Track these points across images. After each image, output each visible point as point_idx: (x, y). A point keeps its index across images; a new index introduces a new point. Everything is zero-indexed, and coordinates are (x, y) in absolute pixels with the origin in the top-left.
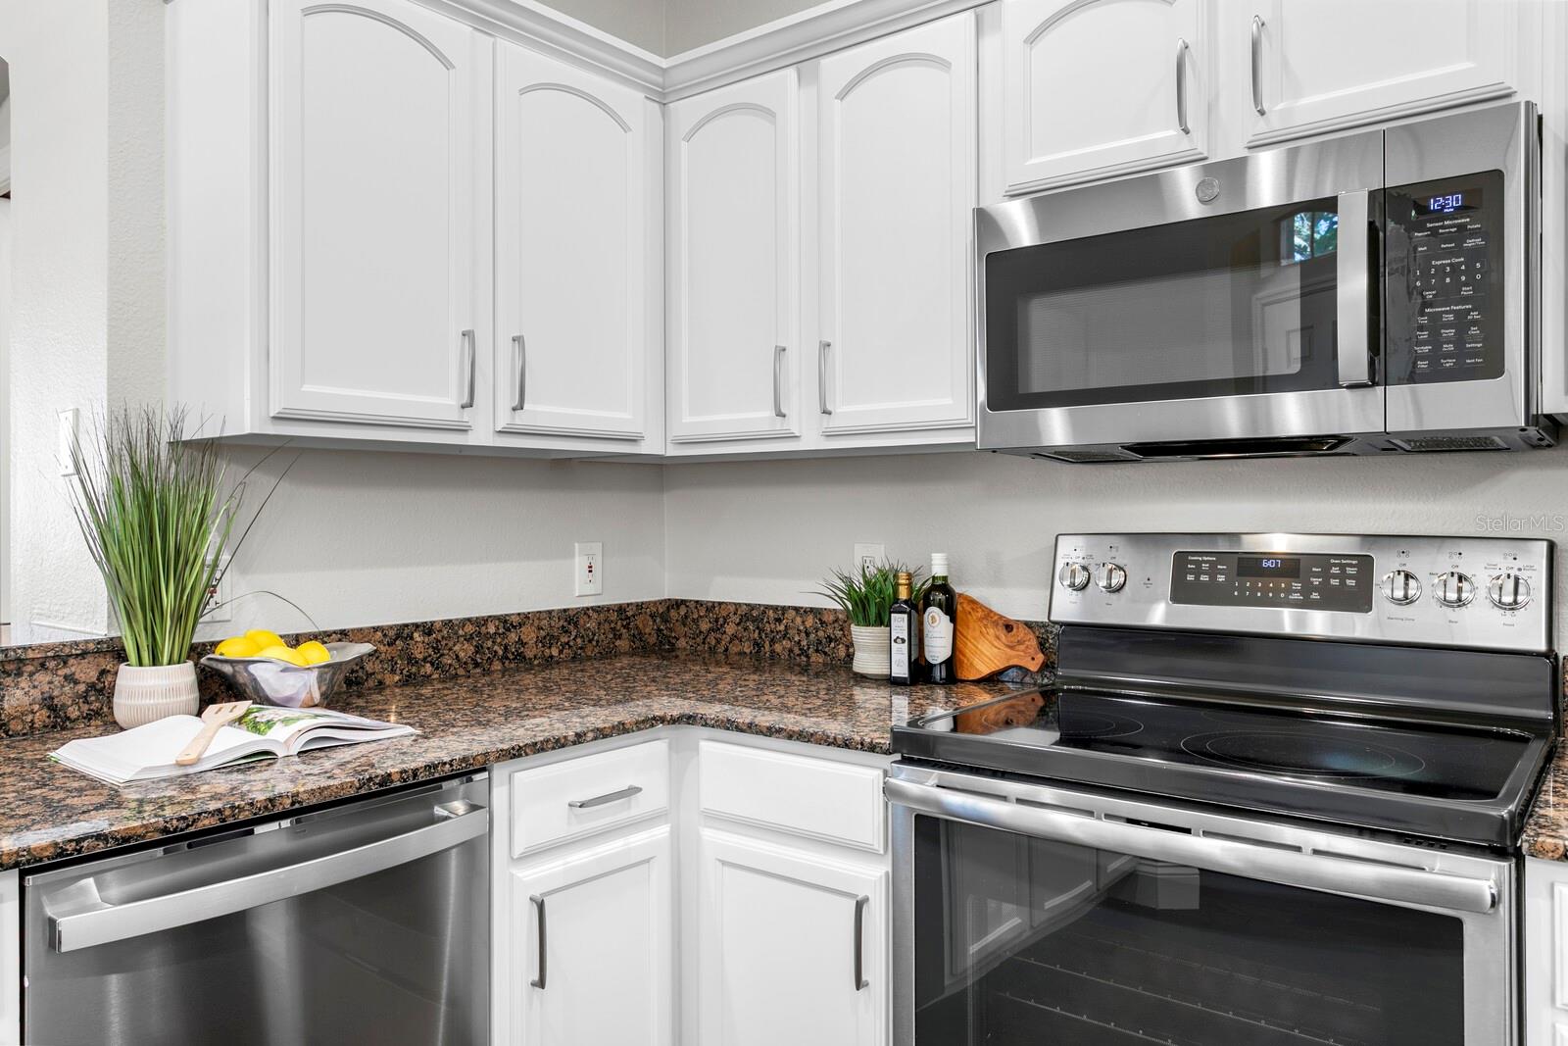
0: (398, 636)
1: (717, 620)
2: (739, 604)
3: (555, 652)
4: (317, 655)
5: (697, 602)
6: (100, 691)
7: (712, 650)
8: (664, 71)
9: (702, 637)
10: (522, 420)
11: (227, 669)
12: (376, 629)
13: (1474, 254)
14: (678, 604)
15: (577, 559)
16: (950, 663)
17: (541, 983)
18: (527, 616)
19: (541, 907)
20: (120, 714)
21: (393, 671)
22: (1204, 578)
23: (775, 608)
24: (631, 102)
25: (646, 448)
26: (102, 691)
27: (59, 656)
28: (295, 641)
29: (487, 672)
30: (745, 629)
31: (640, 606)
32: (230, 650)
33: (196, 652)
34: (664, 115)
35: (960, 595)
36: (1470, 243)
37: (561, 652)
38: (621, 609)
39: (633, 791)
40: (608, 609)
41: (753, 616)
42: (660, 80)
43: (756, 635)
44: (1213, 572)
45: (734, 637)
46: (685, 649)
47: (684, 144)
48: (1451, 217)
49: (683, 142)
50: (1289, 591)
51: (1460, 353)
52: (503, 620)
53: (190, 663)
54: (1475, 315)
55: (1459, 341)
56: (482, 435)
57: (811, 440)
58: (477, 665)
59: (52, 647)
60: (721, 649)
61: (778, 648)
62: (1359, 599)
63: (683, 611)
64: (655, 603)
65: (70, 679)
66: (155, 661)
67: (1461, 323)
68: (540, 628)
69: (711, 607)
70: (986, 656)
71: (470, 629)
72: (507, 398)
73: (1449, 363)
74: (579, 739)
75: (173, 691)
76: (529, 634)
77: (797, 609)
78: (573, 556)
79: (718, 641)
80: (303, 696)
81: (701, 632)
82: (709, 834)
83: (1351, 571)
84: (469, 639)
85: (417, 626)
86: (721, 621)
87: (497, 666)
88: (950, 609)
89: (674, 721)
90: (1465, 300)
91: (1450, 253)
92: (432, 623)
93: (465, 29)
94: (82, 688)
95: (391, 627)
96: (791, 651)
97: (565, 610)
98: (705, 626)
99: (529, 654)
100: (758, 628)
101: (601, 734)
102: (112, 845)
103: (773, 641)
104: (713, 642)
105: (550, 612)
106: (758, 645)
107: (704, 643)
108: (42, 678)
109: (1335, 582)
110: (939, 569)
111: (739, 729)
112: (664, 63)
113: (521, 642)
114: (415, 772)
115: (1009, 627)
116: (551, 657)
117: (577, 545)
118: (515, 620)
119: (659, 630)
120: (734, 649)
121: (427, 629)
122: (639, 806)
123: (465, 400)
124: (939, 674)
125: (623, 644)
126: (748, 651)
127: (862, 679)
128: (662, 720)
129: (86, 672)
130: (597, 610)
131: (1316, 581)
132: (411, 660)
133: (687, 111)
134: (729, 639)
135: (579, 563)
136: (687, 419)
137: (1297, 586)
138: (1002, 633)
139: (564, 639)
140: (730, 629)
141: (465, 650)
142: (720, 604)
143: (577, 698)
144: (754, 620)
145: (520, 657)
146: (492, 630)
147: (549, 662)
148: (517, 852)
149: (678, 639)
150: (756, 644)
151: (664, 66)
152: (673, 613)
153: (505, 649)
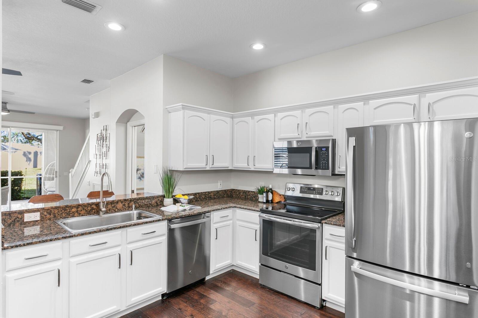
0: (195, 195)
2: (243, 190)
3: (216, 197)
4: (187, 197)
5: (236, 189)
6: (162, 201)
7: (239, 197)
8: (233, 115)
9: (237, 195)
10: (213, 166)
11: (177, 199)
12: (192, 194)
13: (326, 155)
14: (234, 190)
16: (272, 200)
17: (217, 239)
18: (212, 192)
19: (217, 229)
20: (164, 204)
21: (194, 199)
22: (304, 190)
23: (248, 191)
24: (228, 120)
25: (229, 168)
26: (162, 202)
27: (158, 197)
28: (183, 195)
29: (206, 200)
30: (244, 194)
31: (228, 190)
32: (177, 197)
33: (173, 196)
34: (233, 120)
35: (274, 190)
36: (326, 154)
38: (225, 190)
39: (228, 216)
40: (223, 190)
41: (245, 192)
44: (305, 189)
45: (242, 195)
46: (235, 197)
47: (235, 125)
48: (324, 151)
50: (314, 192)
51: (325, 167)
52: (208, 192)
53: (172, 198)
54: (326, 163)
55: (325, 165)
56: (208, 168)
57: (252, 169)
58: (205, 199)
59: (157, 196)
60: (240, 197)
61: (248, 197)
62: (321, 194)
64: (230, 189)
65: (159, 200)
66: (169, 198)
67: (325, 163)
68: (214, 193)
69: (239, 190)
70: (277, 199)
71: (204, 193)
72: (211, 163)
73: (324, 168)
74: (221, 209)
75: (171, 202)
76: (212, 194)
77: (251, 191)
78: (218, 182)
79: (240, 196)
80: (186, 203)
82: (238, 222)
83: (321, 190)
84: (204, 195)
85: (197, 193)
86: (240, 192)
87: (208, 199)
88: (272, 193)
89: (233, 207)
90: (325, 161)
91: (324, 155)
93: (206, 115)
94: (160, 201)
95: (194, 193)
96: (250, 197)
97: (217, 191)
98: (238, 193)
99: (212, 197)
101: (224, 208)
102: (176, 218)
103: (248, 196)
105: (215, 191)
108: (156, 200)
109: (319, 191)
110: (270, 187)
111: (241, 208)
112: (233, 114)
113: (211, 196)
114: (203, 212)
115: (280, 195)
117: (219, 181)
118: (210, 192)
119: (231, 194)
120: (242, 197)
121: (199, 193)
122: (229, 218)
123: (206, 164)
124: (270, 202)
125: (225, 196)
127: (260, 202)
128: (232, 207)
129: (160, 199)
130: (222, 191)
131: (317, 191)
132: (197, 198)
133: (236, 120)
135: (219, 184)
136: (236, 164)
137: (315, 192)
138: (279, 196)
139: (217, 195)
140: (241, 194)
141: (203, 196)
143: (220, 204)
145: (211, 197)
146: (207, 194)
147: (215, 198)
148: (214, 223)
149: (233, 195)
150: (245, 196)
152: (233, 191)
153: (209, 196)
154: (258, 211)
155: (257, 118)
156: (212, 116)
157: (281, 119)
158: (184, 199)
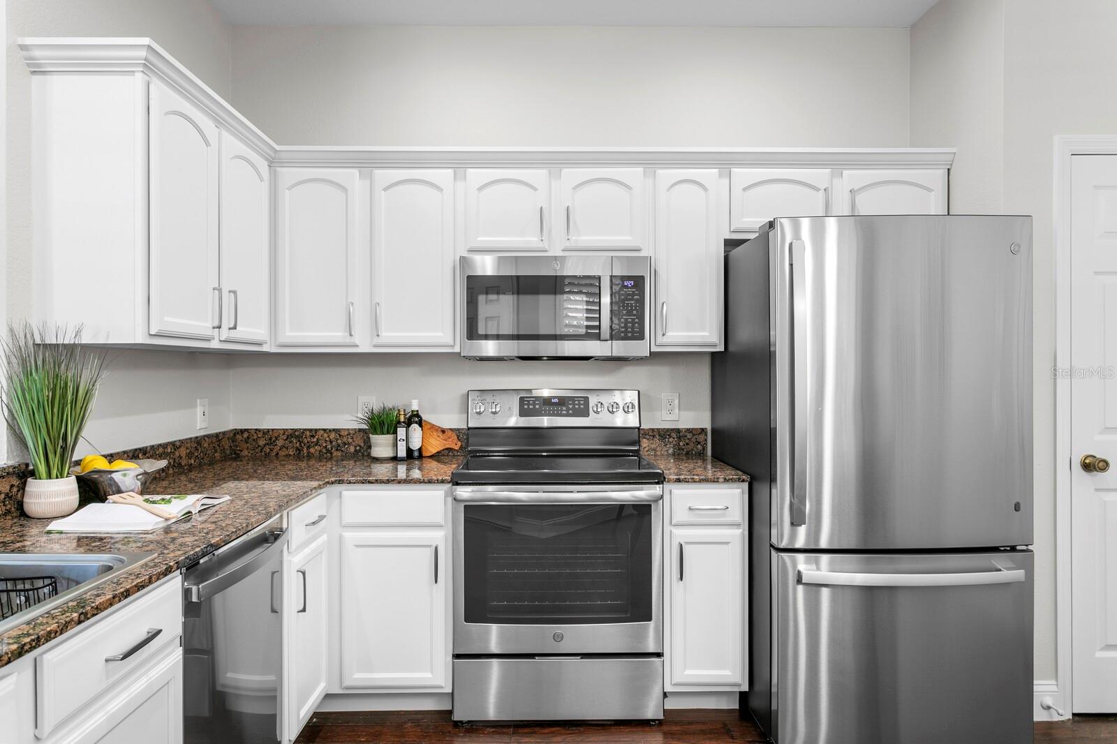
1: (270, 439)
2: (287, 429)
3: (193, 461)
5: (256, 429)
7: (267, 455)
8: (276, 151)
9: (260, 448)
10: (234, 334)
13: (637, 301)
14: (242, 431)
15: (198, 407)
16: (420, 450)
17: (304, 610)
19: (302, 574)
20: (32, 512)
22: (531, 407)
23: (311, 430)
24: (263, 166)
25: (265, 348)
26: (16, 498)
30: (290, 443)
31: (224, 433)
35: (425, 421)
36: (635, 297)
37: (195, 461)
38: (217, 435)
39: (322, 517)
41: (295, 435)
42: (272, 154)
43: (298, 445)
44: (534, 404)
45: (283, 447)
46: (247, 456)
48: (630, 288)
49: (287, 191)
50: (562, 410)
51: (633, 332)
52: (173, 444)
53: (70, 476)
54: (637, 320)
55: (633, 328)
57: (365, 347)
60: (273, 454)
61: (312, 450)
62: (585, 413)
63: (246, 435)
66: (51, 476)
67: (633, 322)
68: (187, 448)
69: (266, 432)
70: (435, 445)
71: (161, 450)
72: (227, 323)
73: (630, 335)
76: (183, 452)
77: (325, 430)
78: (196, 406)
79: (271, 450)
81: (259, 446)
83: (582, 402)
85: (140, 449)
86: (274, 439)
88: (420, 423)
89: (332, 483)
90: (634, 315)
91: (629, 300)
92: (147, 447)
95: (130, 451)
96: (320, 451)
97: (197, 437)
98: (262, 443)
99: (183, 463)
100: (299, 441)
103: (309, 447)
104: (268, 451)
105: (191, 439)
106: (299, 450)
107: (261, 452)
109: (577, 406)
110: (415, 408)
113: (180, 457)
115: (443, 431)
116: (191, 464)
117: (198, 400)
118: (178, 444)
119: (231, 447)
120: (282, 453)
124: (416, 454)
125: (219, 455)
126: (292, 454)
127: (376, 460)
130: (208, 436)
131: (571, 406)
133: (288, 174)
134: (279, 448)
135: (199, 410)
136: (288, 334)
137: (564, 408)
138: (440, 434)
139: (196, 454)
140: (280, 443)
142: (273, 430)
144: (297, 437)
145: (180, 465)
146: (169, 450)
148: (291, 550)
149: (242, 451)
150: (297, 449)
151: (277, 149)
152: (239, 437)
153: (174, 461)
154: (443, 482)
155: (384, 176)
156: (225, 134)
157: (480, 189)
158: (128, 474)
